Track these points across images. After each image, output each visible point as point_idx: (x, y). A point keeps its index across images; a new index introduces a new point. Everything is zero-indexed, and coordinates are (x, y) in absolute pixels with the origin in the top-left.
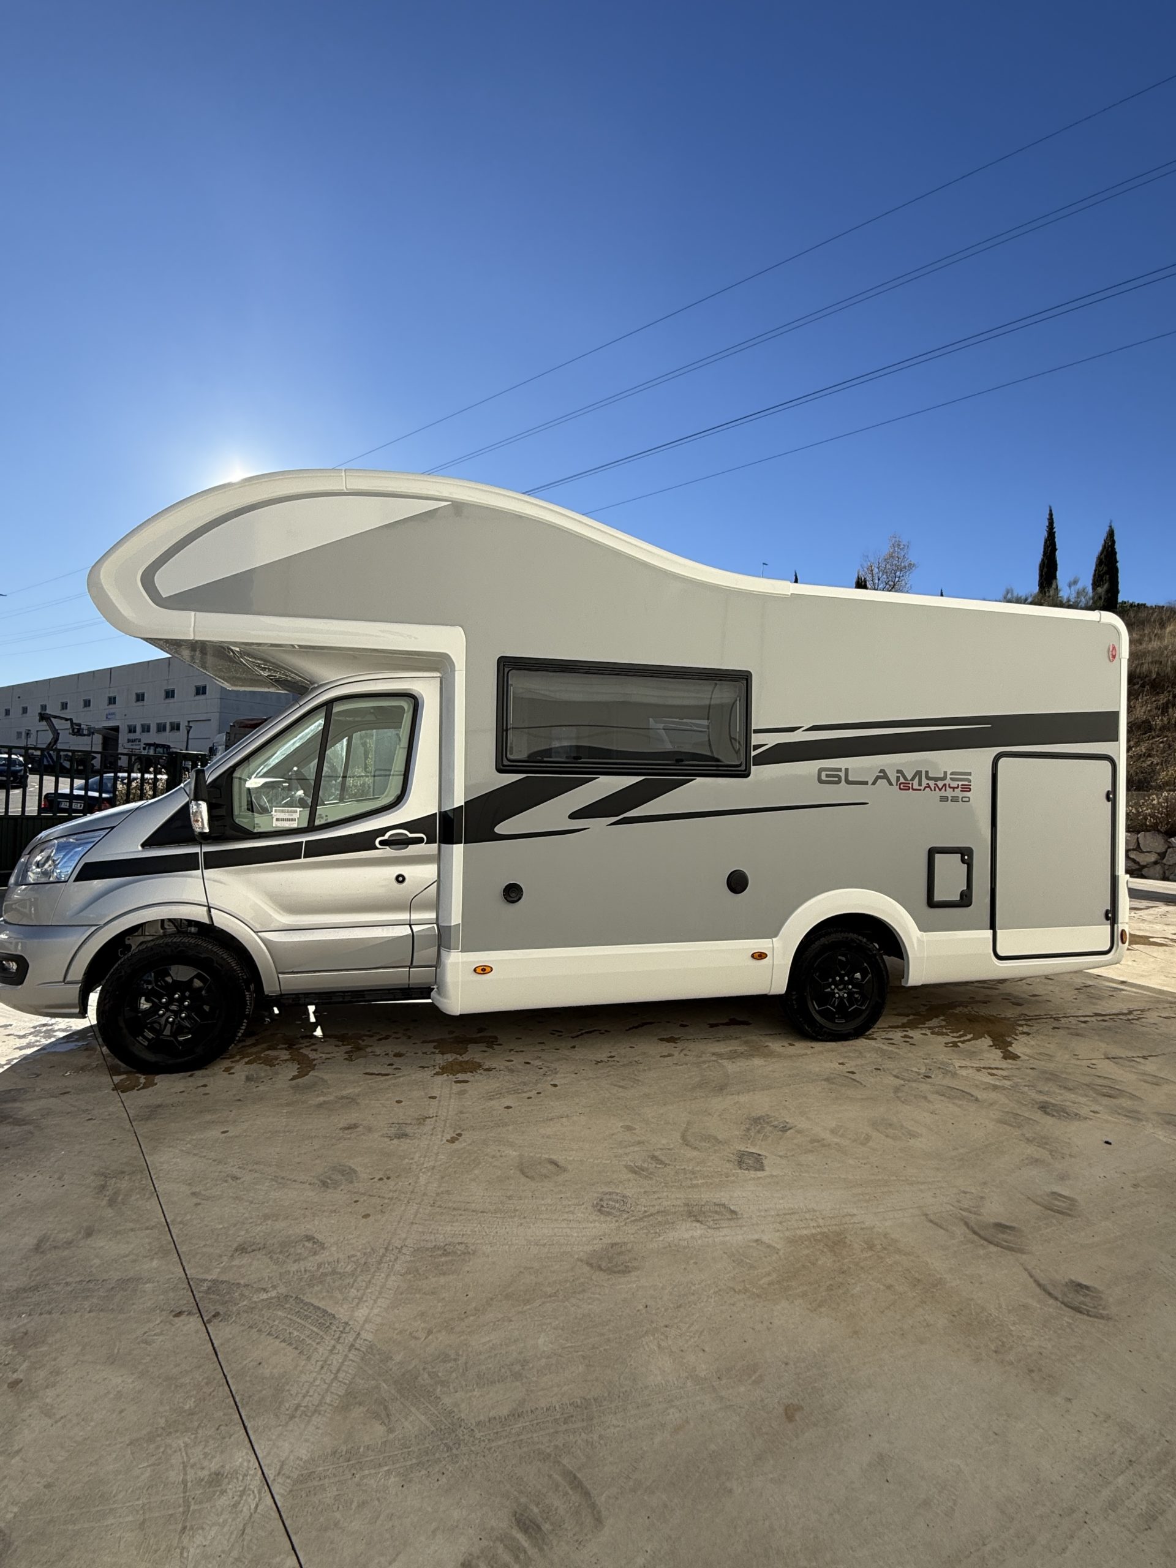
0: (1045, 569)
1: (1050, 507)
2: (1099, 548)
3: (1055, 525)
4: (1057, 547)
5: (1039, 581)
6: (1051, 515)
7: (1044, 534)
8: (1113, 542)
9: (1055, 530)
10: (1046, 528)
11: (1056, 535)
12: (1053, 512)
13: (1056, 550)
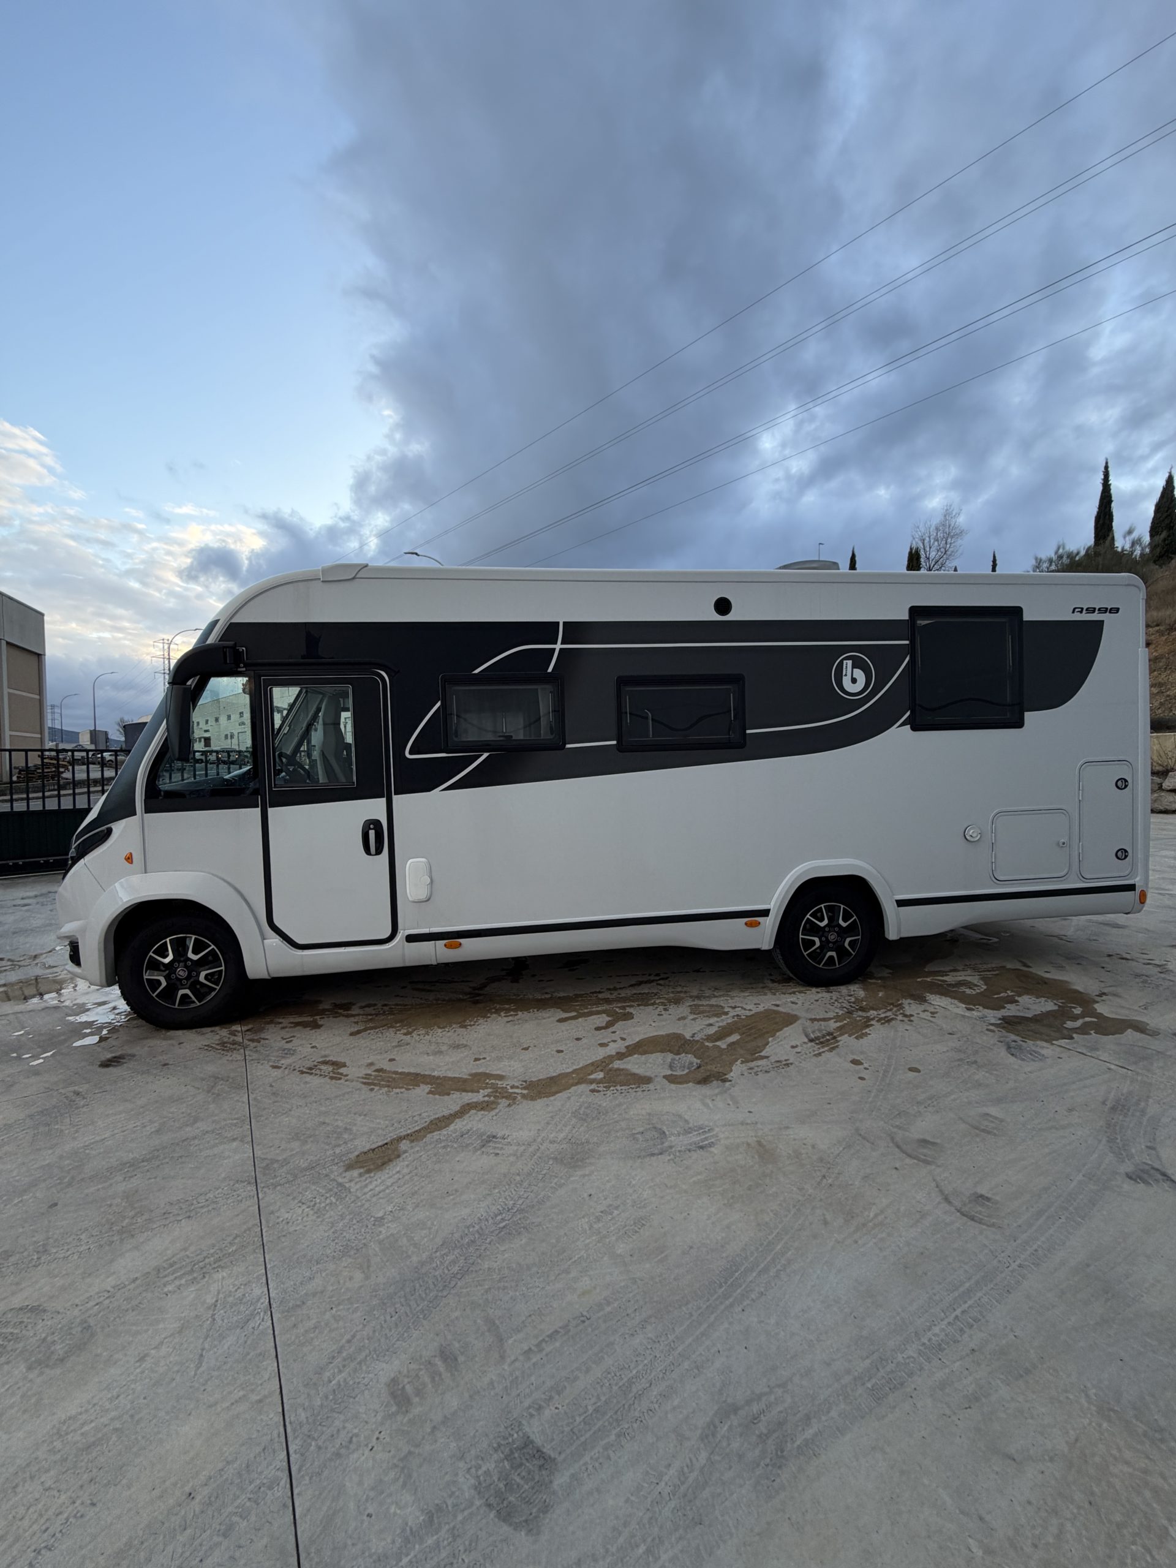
0: (1101, 522)
1: (1106, 461)
2: (1157, 496)
3: (1110, 478)
4: (1113, 499)
5: (1095, 532)
6: (1106, 468)
9: (1110, 482)
10: (1101, 482)
11: (1112, 487)
12: (1109, 465)
13: (1112, 501)
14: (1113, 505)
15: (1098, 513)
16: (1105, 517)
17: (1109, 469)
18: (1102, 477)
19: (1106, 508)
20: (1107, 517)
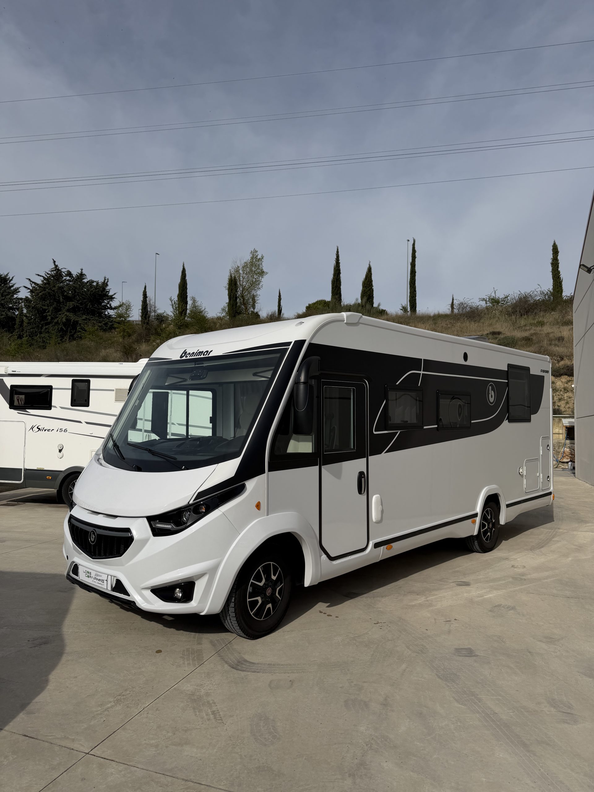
0: (335, 285)
1: (338, 247)
2: (364, 276)
3: (340, 258)
4: (341, 272)
5: (332, 291)
6: (338, 252)
7: (334, 262)
8: (371, 274)
9: (340, 261)
10: (335, 259)
11: (340, 265)
12: (339, 250)
13: (341, 273)
14: (341, 275)
15: (333, 278)
16: (337, 282)
17: (339, 253)
18: (336, 257)
19: (338, 277)
20: (338, 282)
